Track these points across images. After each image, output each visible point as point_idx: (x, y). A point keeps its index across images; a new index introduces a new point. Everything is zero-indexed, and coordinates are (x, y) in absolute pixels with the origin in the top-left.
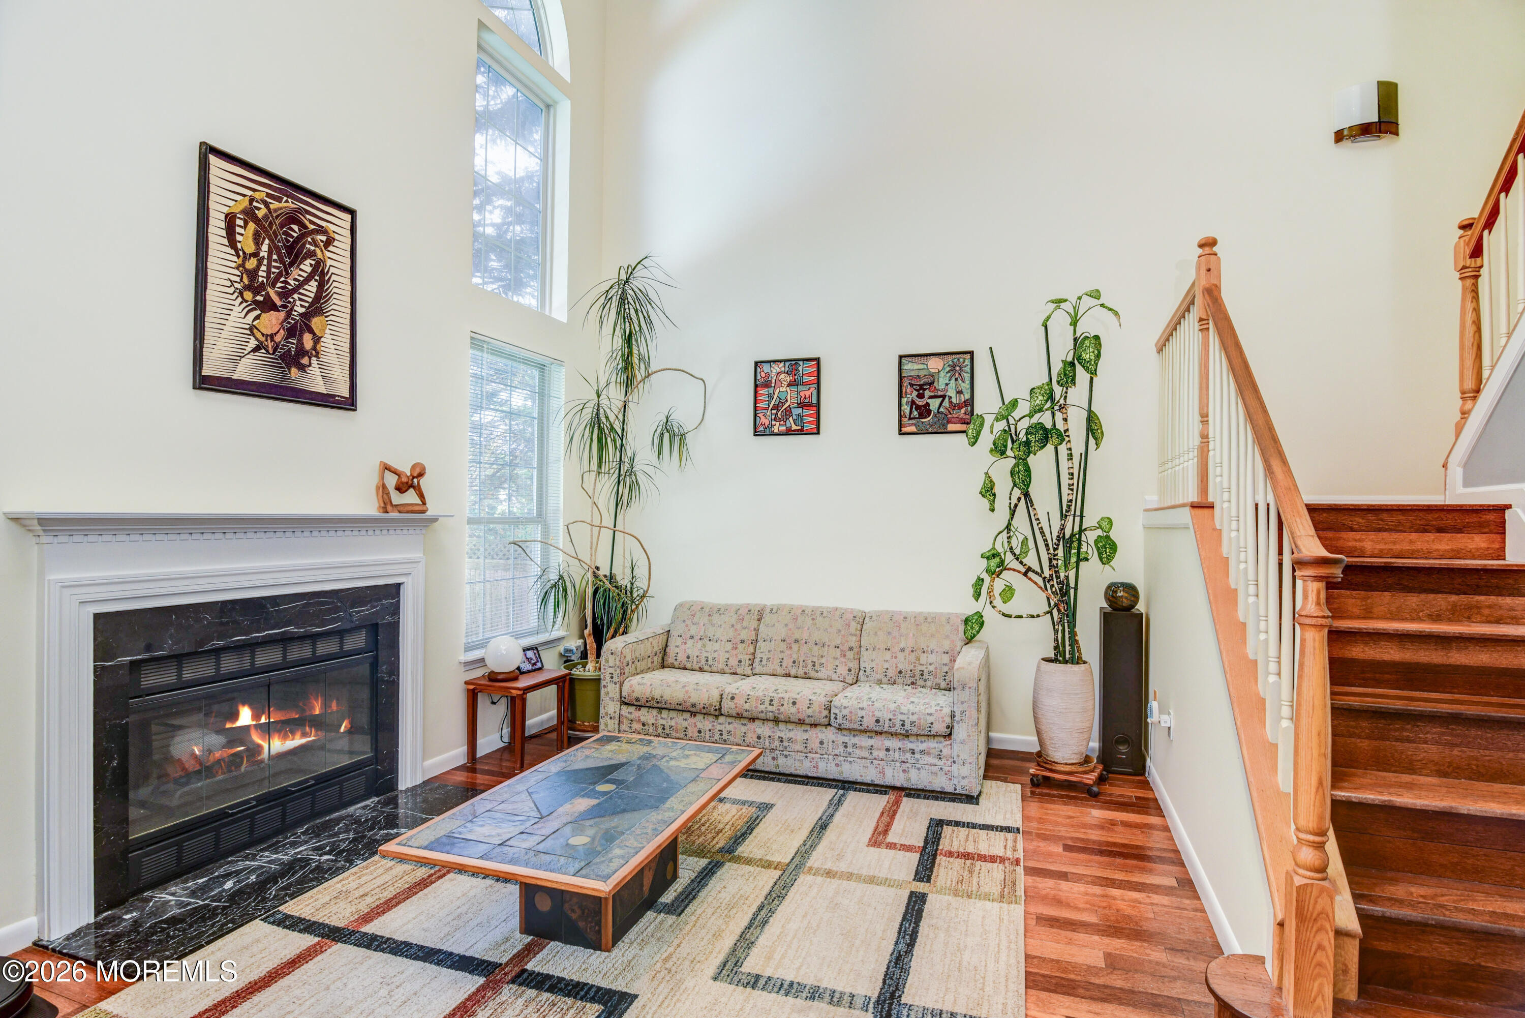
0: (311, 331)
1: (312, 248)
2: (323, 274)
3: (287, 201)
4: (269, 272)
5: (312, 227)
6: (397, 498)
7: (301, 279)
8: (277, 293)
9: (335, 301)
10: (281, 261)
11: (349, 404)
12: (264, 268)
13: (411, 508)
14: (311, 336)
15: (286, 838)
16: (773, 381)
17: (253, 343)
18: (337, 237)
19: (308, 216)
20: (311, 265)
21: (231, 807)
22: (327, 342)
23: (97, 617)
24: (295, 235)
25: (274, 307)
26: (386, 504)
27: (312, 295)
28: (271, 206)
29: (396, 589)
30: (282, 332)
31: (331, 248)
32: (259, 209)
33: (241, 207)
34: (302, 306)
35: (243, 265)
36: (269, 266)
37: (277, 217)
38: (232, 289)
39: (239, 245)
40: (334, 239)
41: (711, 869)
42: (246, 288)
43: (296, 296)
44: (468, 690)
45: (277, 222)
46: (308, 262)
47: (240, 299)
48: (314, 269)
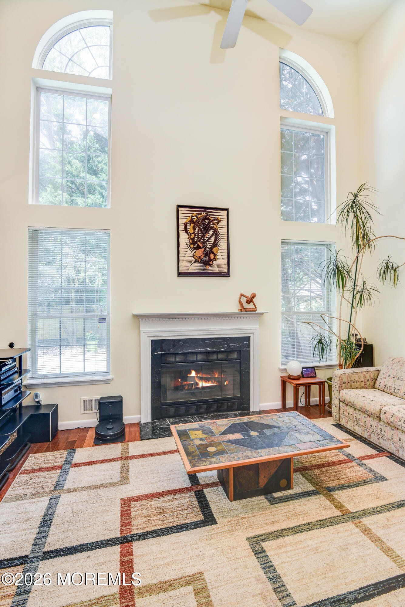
0: (213, 253)
1: (213, 226)
2: (217, 233)
3: (203, 213)
4: (198, 237)
5: (213, 219)
6: (246, 306)
7: (209, 237)
8: (201, 243)
9: (221, 241)
10: (202, 233)
11: (228, 275)
12: (196, 236)
13: (250, 310)
14: (213, 254)
15: (206, 416)
17: (194, 260)
18: (221, 219)
19: (211, 216)
20: (212, 231)
21: (190, 401)
22: (219, 255)
23: (152, 341)
24: (206, 223)
25: (200, 248)
26: (243, 308)
27: (213, 241)
28: (198, 217)
29: (248, 339)
30: (203, 255)
31: (219, 224)
32: (194, 219)
33: (189, 220)
34: (210, 245)
35: (190, 237)
36: (198, 235)
37: (200, 220)
38: (187, 245)
39: (188, 232)
40: (220, 221)
41: (311, 493)
42: (191, 244)
43: (207, 243)
44: (282, 380)
45: (200, 221)
46: (211, 231)
47: (189, 248)
48: (214, 232)
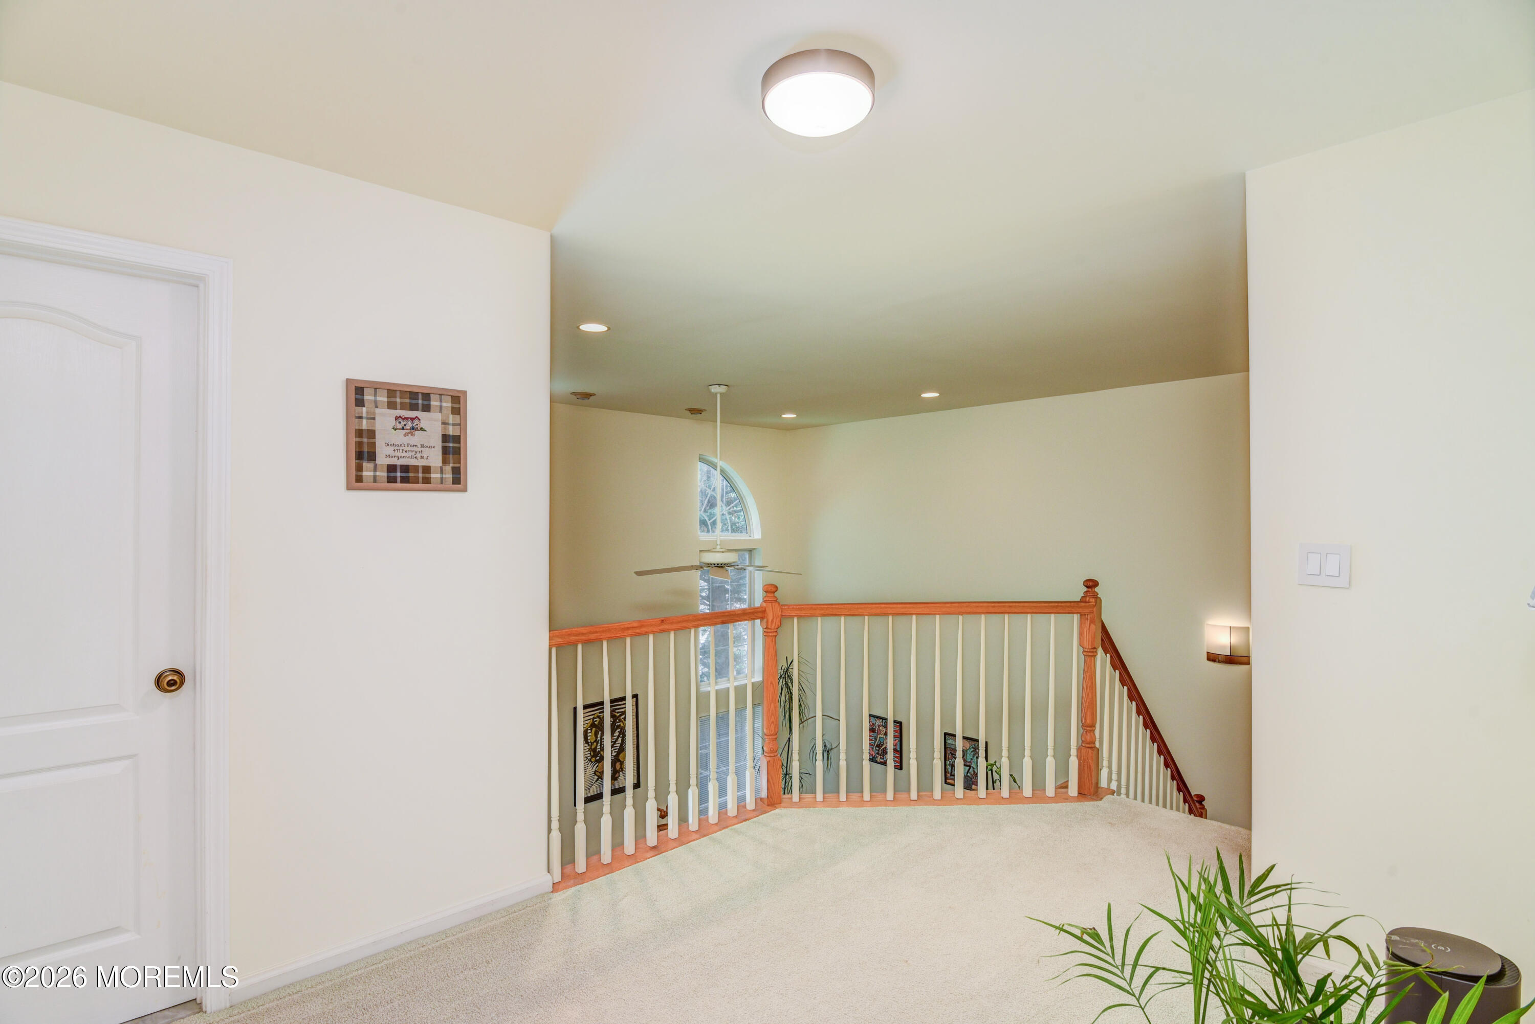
0: (619, 761)
1: (619, 724)
2: (623, 733)
5: (619, 714)
7: (614, 741)
9: (629, 741)
11: (637, 786)
12: (599, 744)
14: (619, 763)
16: (877, 729)
17: (596, 777)
18: (629, 711)
19: (616, 712)
22: (627, 762)
24: (611, 723)
27: (619, 745)
28: (601, 717)
31: (627, 718)
32: (596, 721)
33: (589, 725)
34: (615, 752)
35: (591, 748)
36: (601, 742)
38: (586, 760)
39: (589, 741)
40: (628, 713)
42: (593, 757)
43: (612, 749)
46: (617, 732)
47: (588, 763)
48: (620, 732)
